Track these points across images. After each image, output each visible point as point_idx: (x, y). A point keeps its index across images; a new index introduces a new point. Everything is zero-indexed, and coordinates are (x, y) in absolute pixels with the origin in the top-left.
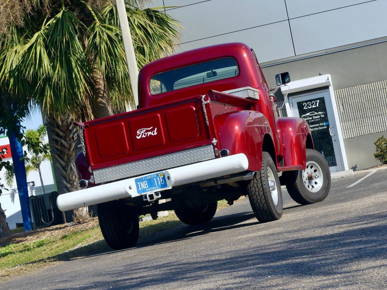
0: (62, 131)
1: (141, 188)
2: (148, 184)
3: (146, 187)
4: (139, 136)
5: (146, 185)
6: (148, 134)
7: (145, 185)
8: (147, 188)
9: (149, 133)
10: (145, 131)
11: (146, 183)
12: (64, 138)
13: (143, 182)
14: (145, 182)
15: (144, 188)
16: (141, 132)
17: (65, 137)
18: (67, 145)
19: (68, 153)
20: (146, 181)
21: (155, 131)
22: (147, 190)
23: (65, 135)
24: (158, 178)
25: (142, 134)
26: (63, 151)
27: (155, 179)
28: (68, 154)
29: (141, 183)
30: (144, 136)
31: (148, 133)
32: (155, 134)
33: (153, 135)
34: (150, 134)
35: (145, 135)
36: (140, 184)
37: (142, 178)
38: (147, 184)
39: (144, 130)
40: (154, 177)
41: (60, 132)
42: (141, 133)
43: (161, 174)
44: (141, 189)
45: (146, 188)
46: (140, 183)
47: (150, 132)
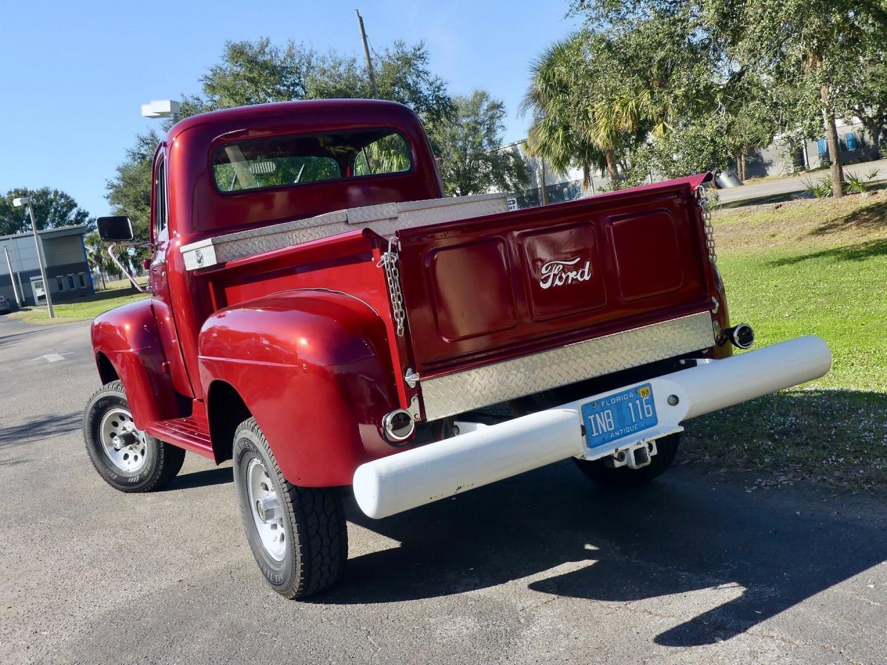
1: (597, 431)
2: (613, 420)
3: (611, 427)
4: (545, 280)
5: (610, 422)
6: (568, 276)
7: (607, 421)
8: (611, 432)
9: (572, 275)
10: (561, 267)
11: (609, 418)
13: (602, 413)
14: (608, 414)
15: (605, 431)
16: (550, 271)
20: (609, 411)
21: (586, 270)
22: (612, 435)
24: (638, 402)
25: (555, 275)
27: (630, 405)
29: (597, 415)
30: (558, 282)
31: (569, 273)
32: (587, 278)
33: (581, 280)
34: (575, 277)
35: (561, 278)
36: (595, 419)
37: (599, 401)
38: (611, 420)
39: (557, 264)
40: (630, 400)
42: (552, 274)
43: (644, 389)
44: (597, 434)
45: (609, 430)
46: (593, 416)
47: (575, 273)
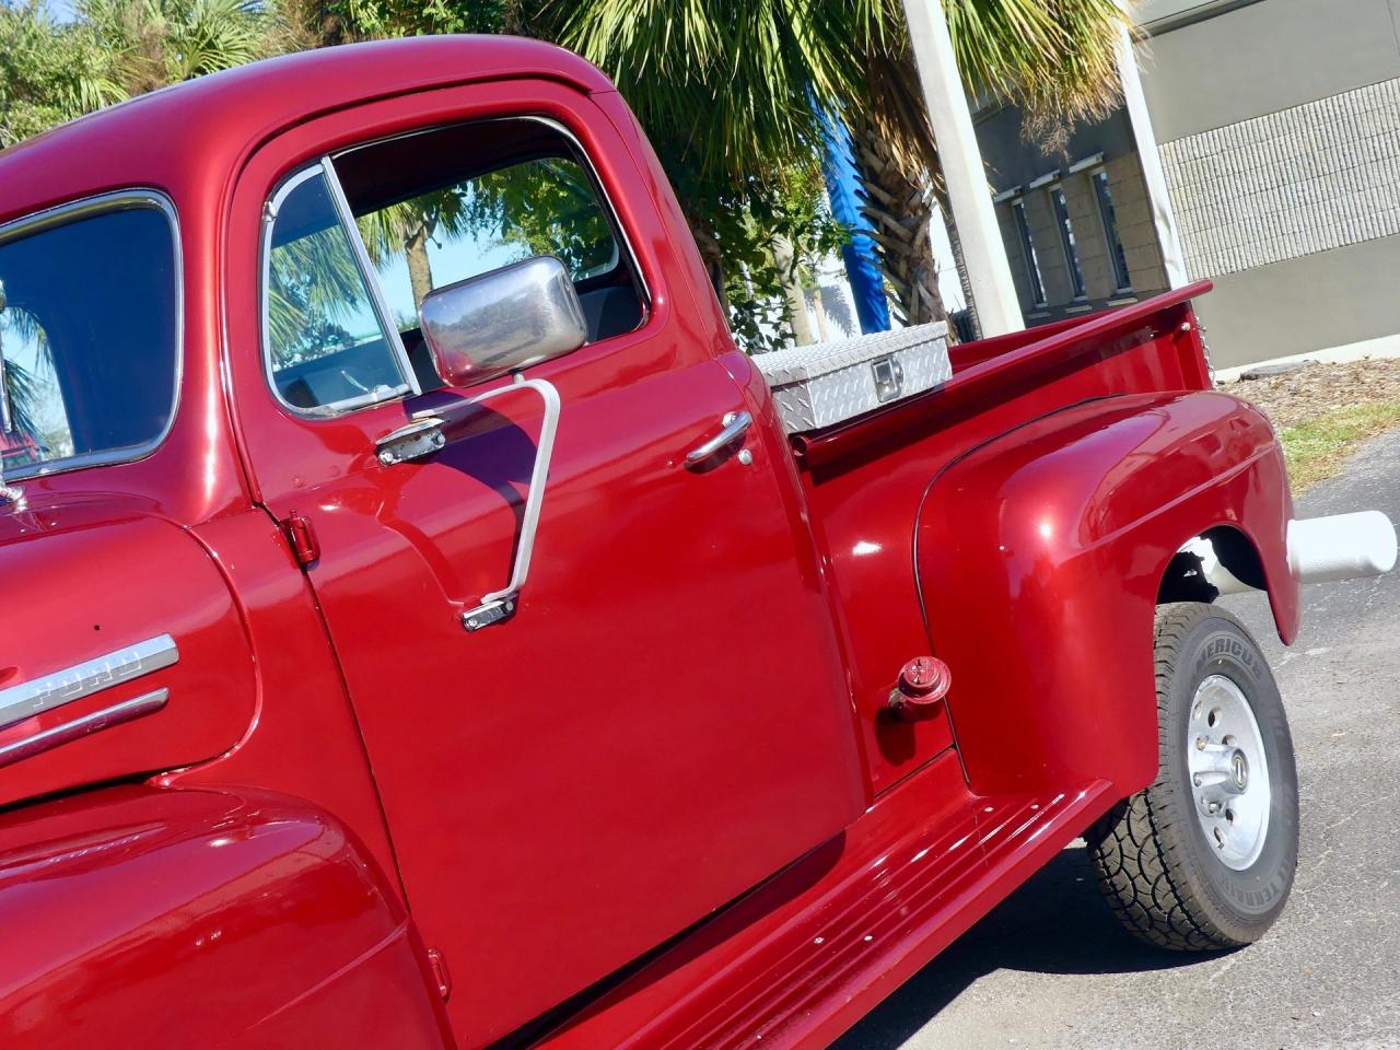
0: (888, 191)
12: (894, 209)
17: (898, 206)
18: (901, 231)
19: (908, 253)
23: (895, 201)
26: (895, 251)
28: (908, 259)
41: (881, 192)
